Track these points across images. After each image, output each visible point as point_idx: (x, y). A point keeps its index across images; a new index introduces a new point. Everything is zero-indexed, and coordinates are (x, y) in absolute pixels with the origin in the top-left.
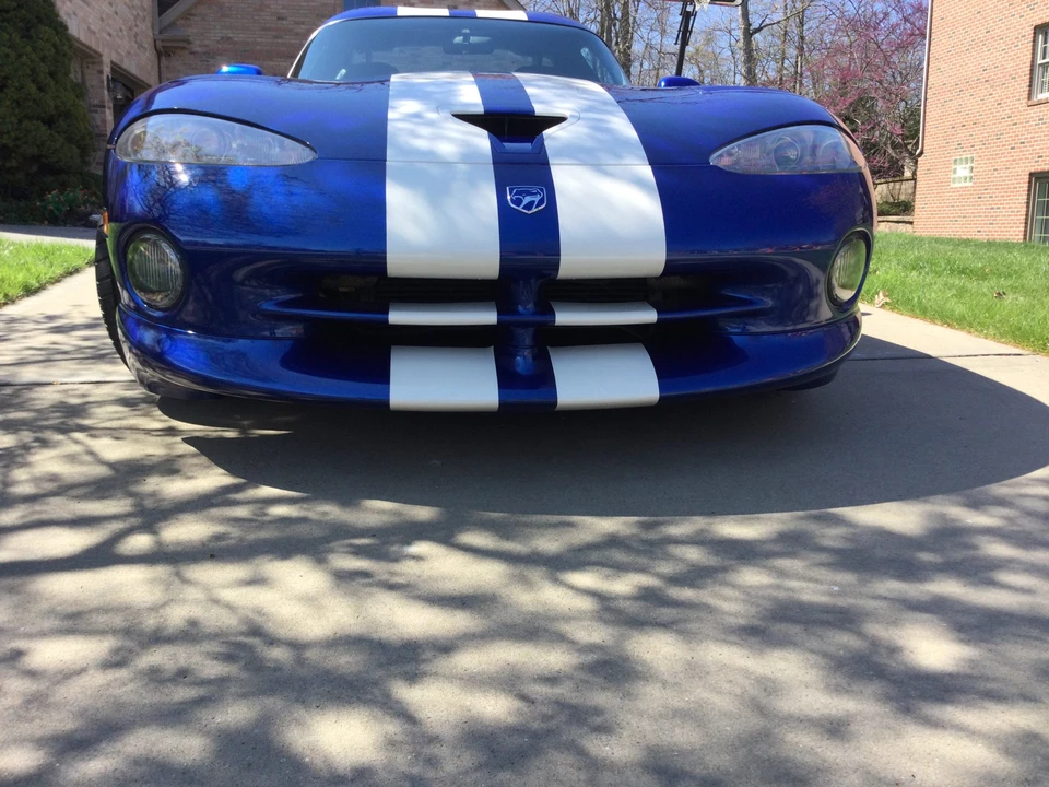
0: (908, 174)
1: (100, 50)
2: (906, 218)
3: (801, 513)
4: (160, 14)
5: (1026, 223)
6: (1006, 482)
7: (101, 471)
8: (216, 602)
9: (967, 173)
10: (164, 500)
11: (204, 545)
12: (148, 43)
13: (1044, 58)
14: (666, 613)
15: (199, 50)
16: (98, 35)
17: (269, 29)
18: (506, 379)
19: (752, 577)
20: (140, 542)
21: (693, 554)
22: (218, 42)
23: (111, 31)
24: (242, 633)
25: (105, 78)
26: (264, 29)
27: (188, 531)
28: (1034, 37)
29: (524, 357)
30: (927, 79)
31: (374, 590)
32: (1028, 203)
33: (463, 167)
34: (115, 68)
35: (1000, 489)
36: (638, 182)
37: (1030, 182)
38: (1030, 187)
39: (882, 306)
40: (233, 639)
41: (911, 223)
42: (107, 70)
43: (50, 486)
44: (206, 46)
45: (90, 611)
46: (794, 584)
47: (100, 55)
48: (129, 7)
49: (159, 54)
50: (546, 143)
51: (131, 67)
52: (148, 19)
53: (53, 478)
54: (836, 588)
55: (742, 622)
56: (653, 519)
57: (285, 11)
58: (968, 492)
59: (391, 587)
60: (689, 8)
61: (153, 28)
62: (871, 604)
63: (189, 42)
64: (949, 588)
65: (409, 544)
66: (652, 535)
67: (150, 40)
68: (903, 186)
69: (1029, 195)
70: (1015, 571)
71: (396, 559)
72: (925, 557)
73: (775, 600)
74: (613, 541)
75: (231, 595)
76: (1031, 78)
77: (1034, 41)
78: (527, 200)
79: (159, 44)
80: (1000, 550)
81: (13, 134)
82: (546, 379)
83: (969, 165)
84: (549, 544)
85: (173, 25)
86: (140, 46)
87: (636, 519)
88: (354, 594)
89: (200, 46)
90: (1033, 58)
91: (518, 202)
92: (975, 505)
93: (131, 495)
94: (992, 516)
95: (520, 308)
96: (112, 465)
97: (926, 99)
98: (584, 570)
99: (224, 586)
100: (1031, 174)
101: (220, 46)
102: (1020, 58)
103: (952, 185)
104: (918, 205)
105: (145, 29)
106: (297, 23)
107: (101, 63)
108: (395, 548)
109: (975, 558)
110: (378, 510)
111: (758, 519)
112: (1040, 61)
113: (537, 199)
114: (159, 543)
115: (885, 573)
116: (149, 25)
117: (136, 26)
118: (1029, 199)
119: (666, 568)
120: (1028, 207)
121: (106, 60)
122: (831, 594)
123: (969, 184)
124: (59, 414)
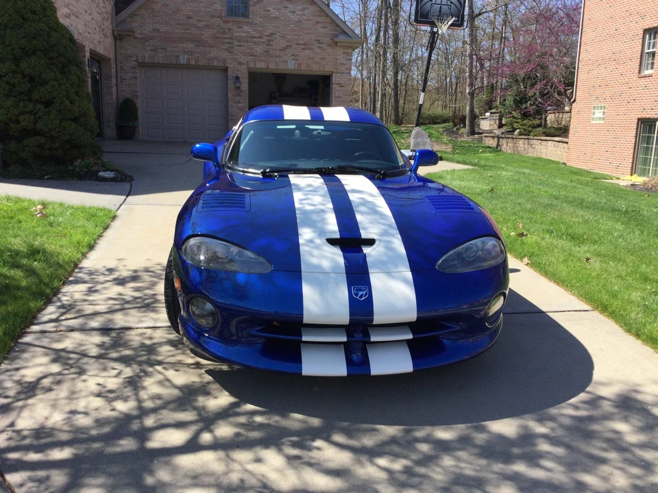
0: (567, 108)
1: (84, 44)
2: (564, 140)
3: (469, 425)
4: (116, 15)
5: (635, 149)
6: (557, 406)
7: (176, 392)
8: (246, 470)
9: (600, 115)
10: (208, 412)
11: (233, 440)
12: (109, 33)
13: (649, 49)
14: (415, 480)
15: (138, 36)
16: (83, 35)
17: (182, 24)
18: (350, 363)
19: (448, 461)
20: (206, 437)
21: (424, 447)
22: (151, 32)
23: (90, 31)
24: (259, 487)
25: (87, 60)
26: (179, 24)
27: (224, 430)
28: (643, 36)
29: (357, 356)
30: (579, 55)
31: (304, 466)
32: (636, 137)
33: (333, 275)
34: (92, 52)
35: (553, 411)
36: (405, 281)
37: (638, 124)
38: (637, 127)
39: (527, 265)
40: (257, 490)
41: (567, 143)
42: (88, 55)
43: (159, 402)
44: (142, 34)
45: (202, 474)
46: (463, 465)
47: (84, 47)
48: (99, 14)
49: (115, 39)
50: (367, 259)
51: (100, 50)
52: (110, 19)
53: (158, 397)
54: (478, 468)
55: (442, 485)
56: (410, 427)
57: (191, 13)
58: (540, 412)
59: (310, 465)
60: (435, 30)
61: (112, 24)
62: (491, 476)
63: (133, 32)
64: (520, 467)
65: (313, 441)
66: (410, 438)
67: (111, 31)
68: (564, 116)
69: (637, 131)
70: (548, 459)
71: (310, 449)
72: (516, 451)
73: (454, 473)
74: (393, 440)
75: (251, 467)
76: (641, 61)
77: (643, 38)
78: (360, 293)
79: (116, 33)
80: (545, 447)
81: (57, 130)
82: (366, 362)
83: (602, 111)
84: (368, 441)
85: (124, 21)
86: (105, 36)
87: (402, 427)
88: (296, 468)
89: (140, 34)
90: (642, 48)
91: (357, 295)
92: (541, 420)
93: (195, 408)
94: (546, 427)
95: (356, 335)
96: (180, 388)
97: (578, 68)
98: (383, 457)
99: (248, 463)
100: (639, 119)
101: (152, 34)
102: (634, 48)
103: (593, 122)
104: (571, 131)
105: (108, 25)
106: (198, 21)
107: (84, 51)
108: (308, 443)
109: (535, 452)
110: (297, 419)
111: (452, 428)
112: (646, 51)
113: (364, 293)
114: (215, 437)
115: (499, 460)
116: (110, 22)
117: (103, 24)
118: (637, 134)
119: (415, 457)
120: (636, 139)
121: (87, 49)
122: (476, 471)
123: (602, 122)
124: (144, 353)
